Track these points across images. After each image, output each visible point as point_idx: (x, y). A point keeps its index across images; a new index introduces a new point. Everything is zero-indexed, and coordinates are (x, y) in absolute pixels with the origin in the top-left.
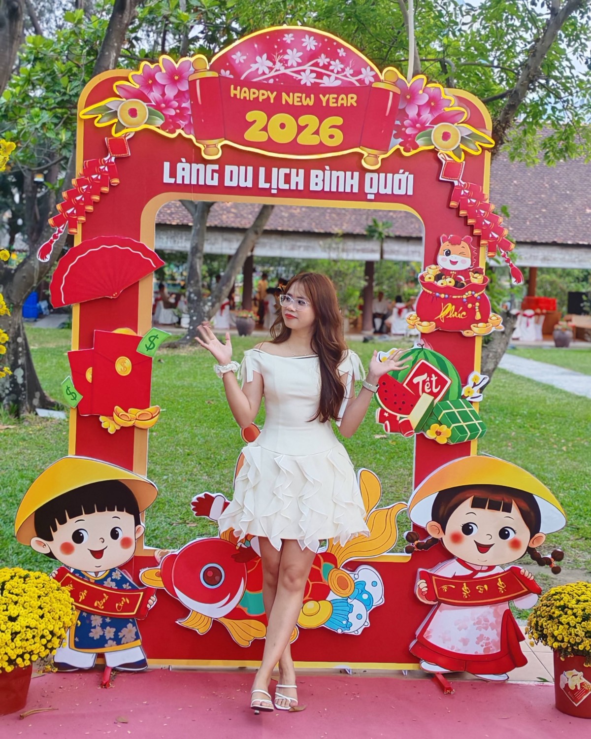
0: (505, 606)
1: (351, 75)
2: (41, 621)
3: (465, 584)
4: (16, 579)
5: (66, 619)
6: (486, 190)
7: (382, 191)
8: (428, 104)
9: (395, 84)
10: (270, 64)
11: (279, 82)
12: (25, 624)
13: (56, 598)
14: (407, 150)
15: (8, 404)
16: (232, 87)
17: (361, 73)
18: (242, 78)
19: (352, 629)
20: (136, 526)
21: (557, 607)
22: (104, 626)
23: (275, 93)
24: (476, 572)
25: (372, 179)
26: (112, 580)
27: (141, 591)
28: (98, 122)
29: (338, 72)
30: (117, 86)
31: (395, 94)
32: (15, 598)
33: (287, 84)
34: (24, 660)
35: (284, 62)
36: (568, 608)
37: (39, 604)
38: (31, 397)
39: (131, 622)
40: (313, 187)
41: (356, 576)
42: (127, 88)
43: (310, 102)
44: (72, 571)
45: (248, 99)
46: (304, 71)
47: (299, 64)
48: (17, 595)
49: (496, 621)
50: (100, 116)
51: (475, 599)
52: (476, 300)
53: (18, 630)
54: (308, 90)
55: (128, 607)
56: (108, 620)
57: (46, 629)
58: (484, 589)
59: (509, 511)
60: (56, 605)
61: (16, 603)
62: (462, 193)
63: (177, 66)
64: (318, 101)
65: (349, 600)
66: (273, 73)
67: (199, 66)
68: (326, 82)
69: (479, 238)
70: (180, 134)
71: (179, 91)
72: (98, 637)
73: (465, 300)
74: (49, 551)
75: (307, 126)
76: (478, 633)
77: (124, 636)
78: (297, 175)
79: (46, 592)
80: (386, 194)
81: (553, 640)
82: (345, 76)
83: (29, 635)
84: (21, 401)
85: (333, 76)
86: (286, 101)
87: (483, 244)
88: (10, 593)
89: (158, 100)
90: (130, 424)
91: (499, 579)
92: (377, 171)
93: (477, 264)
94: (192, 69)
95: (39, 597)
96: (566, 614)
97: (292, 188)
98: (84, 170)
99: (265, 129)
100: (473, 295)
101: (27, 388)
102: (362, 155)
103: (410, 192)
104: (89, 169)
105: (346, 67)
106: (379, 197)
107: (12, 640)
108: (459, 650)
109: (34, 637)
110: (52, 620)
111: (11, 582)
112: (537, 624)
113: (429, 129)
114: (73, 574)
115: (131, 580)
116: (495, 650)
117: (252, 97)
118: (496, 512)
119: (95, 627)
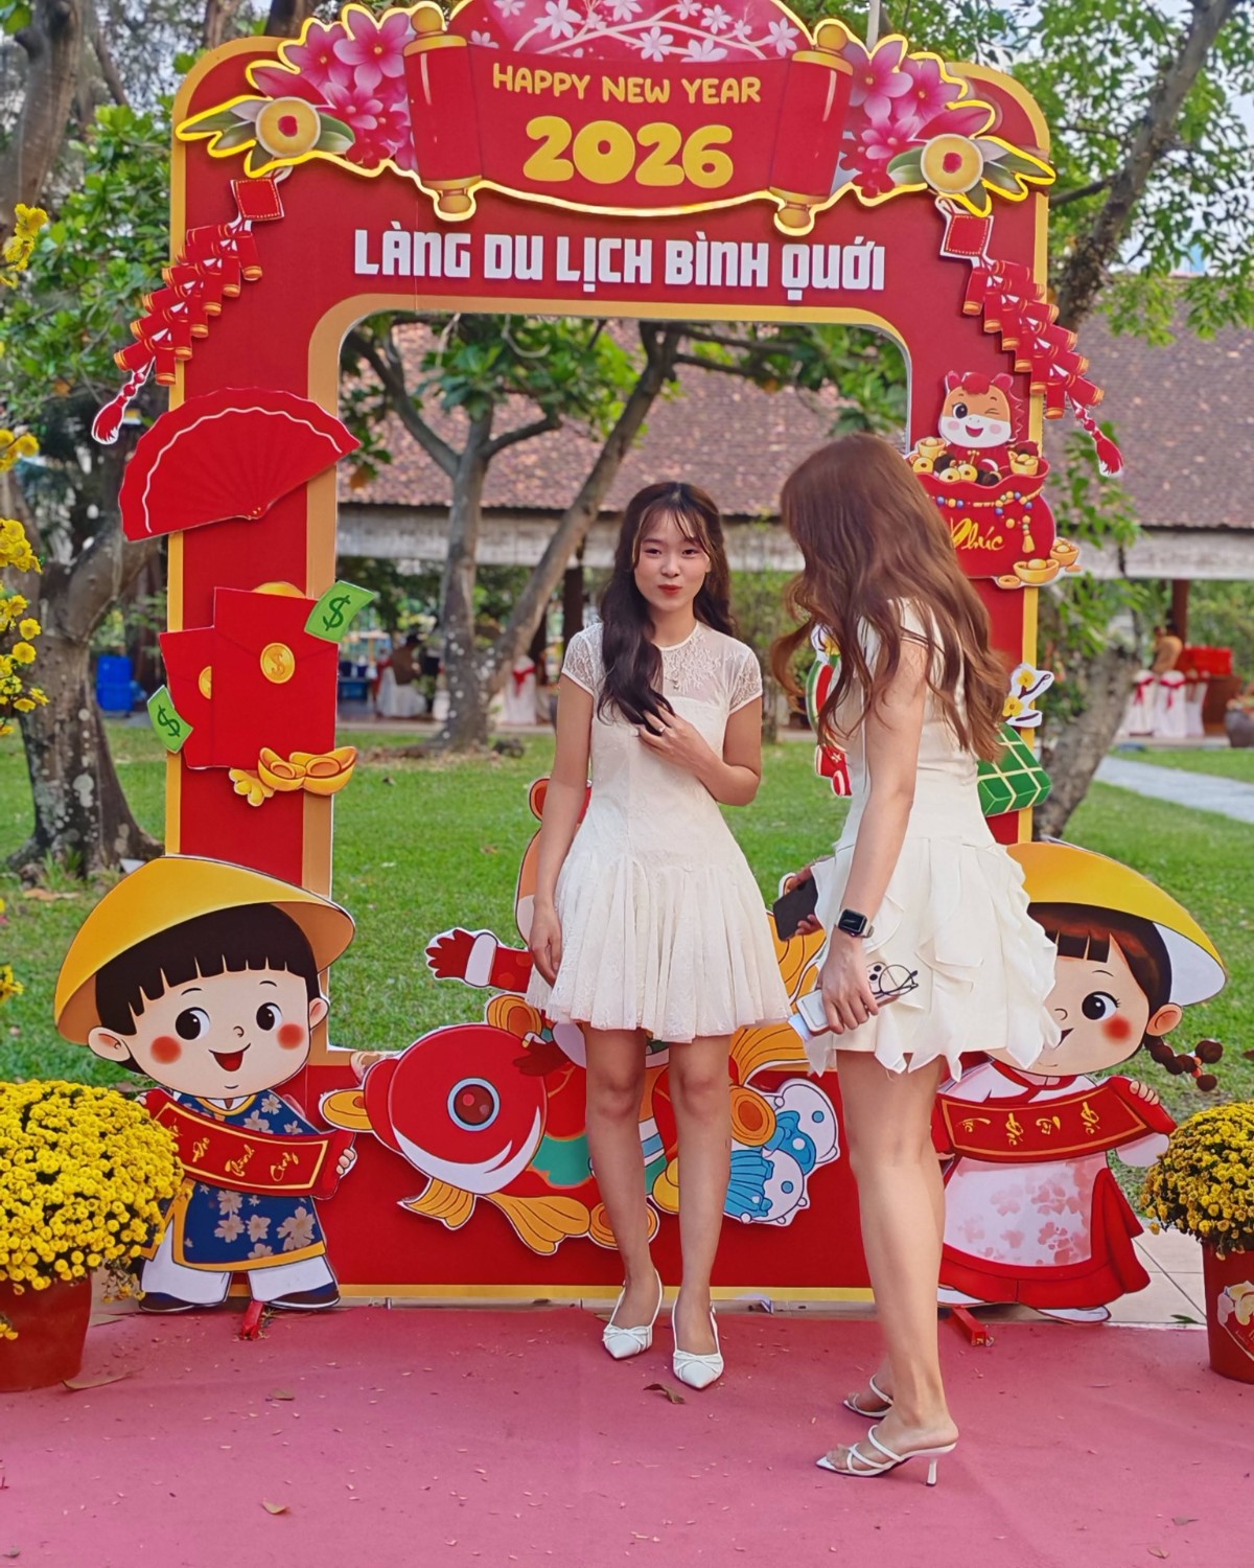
0: (1099, 1162)
1: (747, 37)
2: (107, 1183)
3: (1011, 1116)
4: (55, 1099)
5: (163, 1183)
6: (1040, 276)
7: (819, 283)
8: (913, 94)
9: (840, 54)
10: (576, 17)
11: (594, 54)
12: (73, 1188)
13: (138, 1138)
14: (869, 194)
15: (63, 851)
16: (496, 66)
17: (767, 32)
18: (517, 48)
19: (772, 1214)
20: (310, 1000)
21: (1208, 1148)
22: (245, 1213)
23: (587, 78)
24: (1034, 1090)
25: (796, 257)
26: (262, 1116)
27: (323, 1138)
28: (215, 148)
29: (720, 32)
30: (254, 71)
31: (840, 74)
32: (51, 1136)
33: (611, 58)
34: (71, 1265)
35: (605, 12)
36: (1230, 1148)
37: (104, 1148)
38: (111, 835)
39: (303, 1205)
40: (671, 278)
41: (779, 1102)
42: (273, 74)
43: (662, 95)
44: (176, 1096)
45: (530, 91)
46: (647, 30)
47: (636, 17)
48: (56, 1130)
49: (1080, 1194)
50: (219, 134)
51: (1034, 1148)
52: (1024, 510)
53: (58, 1201)
54: (654, 71)
55: (296, 1175)
56: (254, 1201)
57: (119, 1200)
58: (1054, 1125)
59: (1104, 959)
60: (139, 1153)
61: (54, 1146)
62: (990, 283)
63: (379, 26)
64: (678, 92)
65: (765, 1153)
66: (582, 37)
67: (426, 24)
68: (695, 53)
69: (1027, 378)
70: (388, 170)
71: (385, 79)
72: (235, 1238)
73: (1000, 511)
74: (127, 1057)
75: (655, 146)
76: (1043, 1220)
77: (289, 1234)
78: (638, 253)
79: (118, 1126)
80: (827, 289)
81: (1198, 1217)
82: (735, 39)
83: (82, 1210)
84: (88, 844)
85: (710, 39)
86: (611, 94)
87: (1037, 391)
88: (40, 1126)
89: (339, 96)
90: (294, 785)
91: (1085, 1105)
92: (808, 240)
93: (1025, 432)
94: (410, 31)
95: (103, 1135)
96: (1226, 1160)
97: (626, 280)
98: (187, 249)
99: (567, 154)
100: (1016, 500)
101: (101, 816)
102: (773, 207)
103: (879, 285)
104: (197, 248)
105: (736, 20)
106: (813, 296)
107: (46, 1222)
108: (1002, 1257)
109: (91, 1216)
110: (130, 1183)
111: (44, 1104)
112: (1164, 1186)
113: (915, 149)
114: (179, 1104)
115: (303, 1117)
116: (1081, 1256)
117: (539, 87)
118: (1076, 961)
119: (226, 1217)
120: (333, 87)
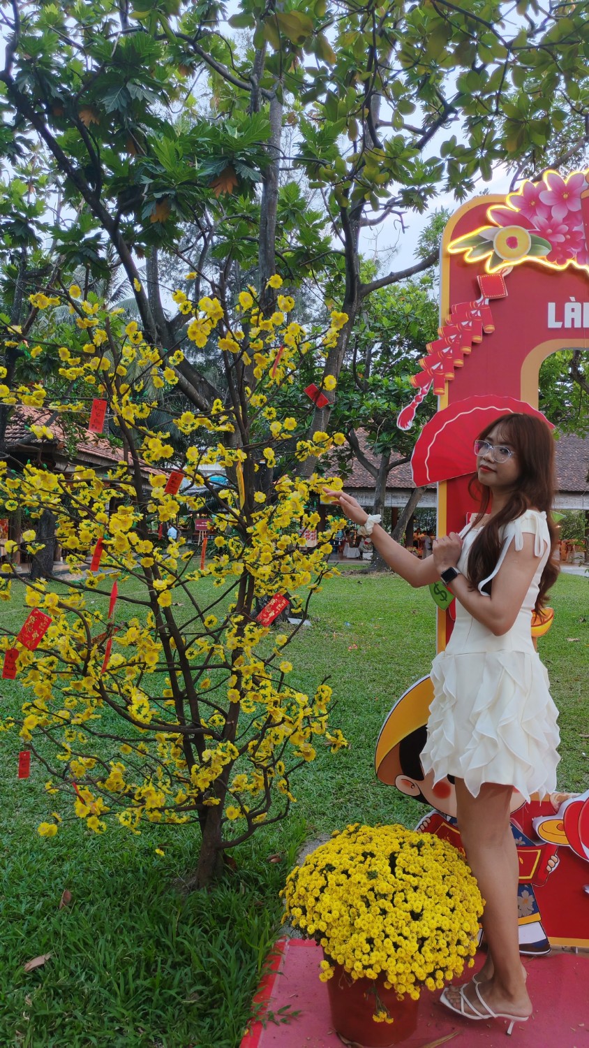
2: (453, 917)
4: (407, 848)
12: (434, 925)
27: (538, 848)
30: (494, 212)
32: (414, 881)
34: (435, 979)
37: (446, 889)
39: (526, 889)
42: (503, 213)
44: (448, 819)
50: (471, 249)
53: (425, 934)
57: (461, 928)
61: (416, 889)
63: (566, 182)
70: (571, 265)
71: (569, 211)
74: (419, 793)
89: (542, 224)
94: (585, 184)
98: (450, 319)
104: (457, 315)
114: (449, 823)
115: (523, 833)
120: (539, 219)
